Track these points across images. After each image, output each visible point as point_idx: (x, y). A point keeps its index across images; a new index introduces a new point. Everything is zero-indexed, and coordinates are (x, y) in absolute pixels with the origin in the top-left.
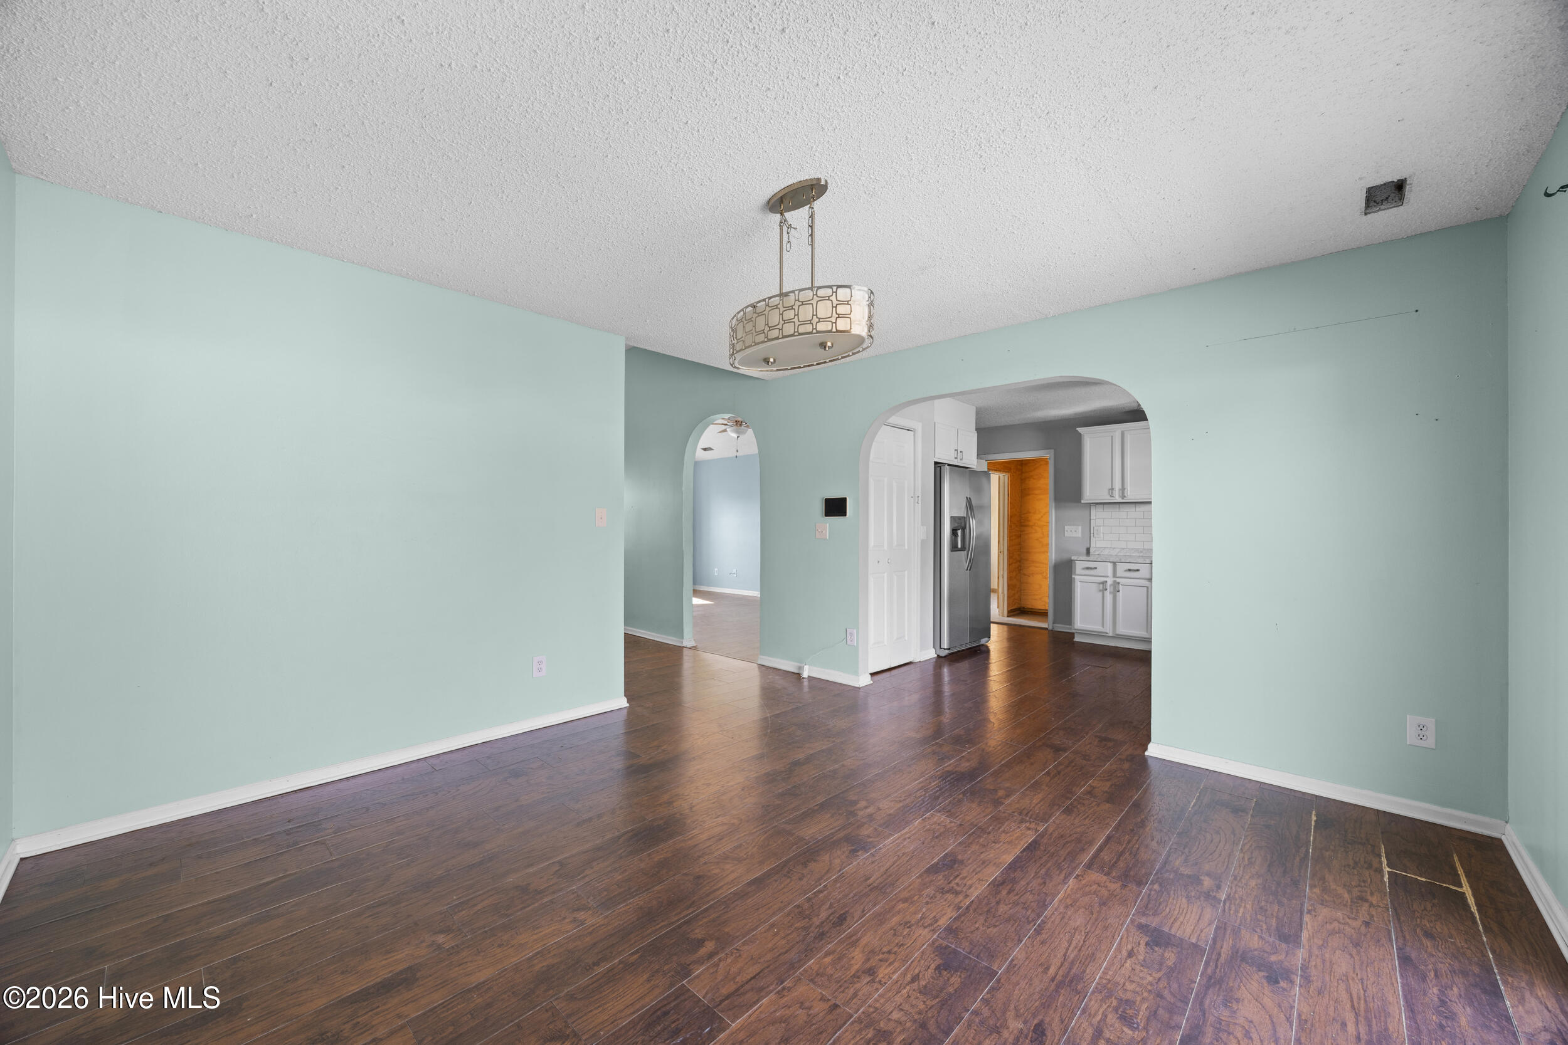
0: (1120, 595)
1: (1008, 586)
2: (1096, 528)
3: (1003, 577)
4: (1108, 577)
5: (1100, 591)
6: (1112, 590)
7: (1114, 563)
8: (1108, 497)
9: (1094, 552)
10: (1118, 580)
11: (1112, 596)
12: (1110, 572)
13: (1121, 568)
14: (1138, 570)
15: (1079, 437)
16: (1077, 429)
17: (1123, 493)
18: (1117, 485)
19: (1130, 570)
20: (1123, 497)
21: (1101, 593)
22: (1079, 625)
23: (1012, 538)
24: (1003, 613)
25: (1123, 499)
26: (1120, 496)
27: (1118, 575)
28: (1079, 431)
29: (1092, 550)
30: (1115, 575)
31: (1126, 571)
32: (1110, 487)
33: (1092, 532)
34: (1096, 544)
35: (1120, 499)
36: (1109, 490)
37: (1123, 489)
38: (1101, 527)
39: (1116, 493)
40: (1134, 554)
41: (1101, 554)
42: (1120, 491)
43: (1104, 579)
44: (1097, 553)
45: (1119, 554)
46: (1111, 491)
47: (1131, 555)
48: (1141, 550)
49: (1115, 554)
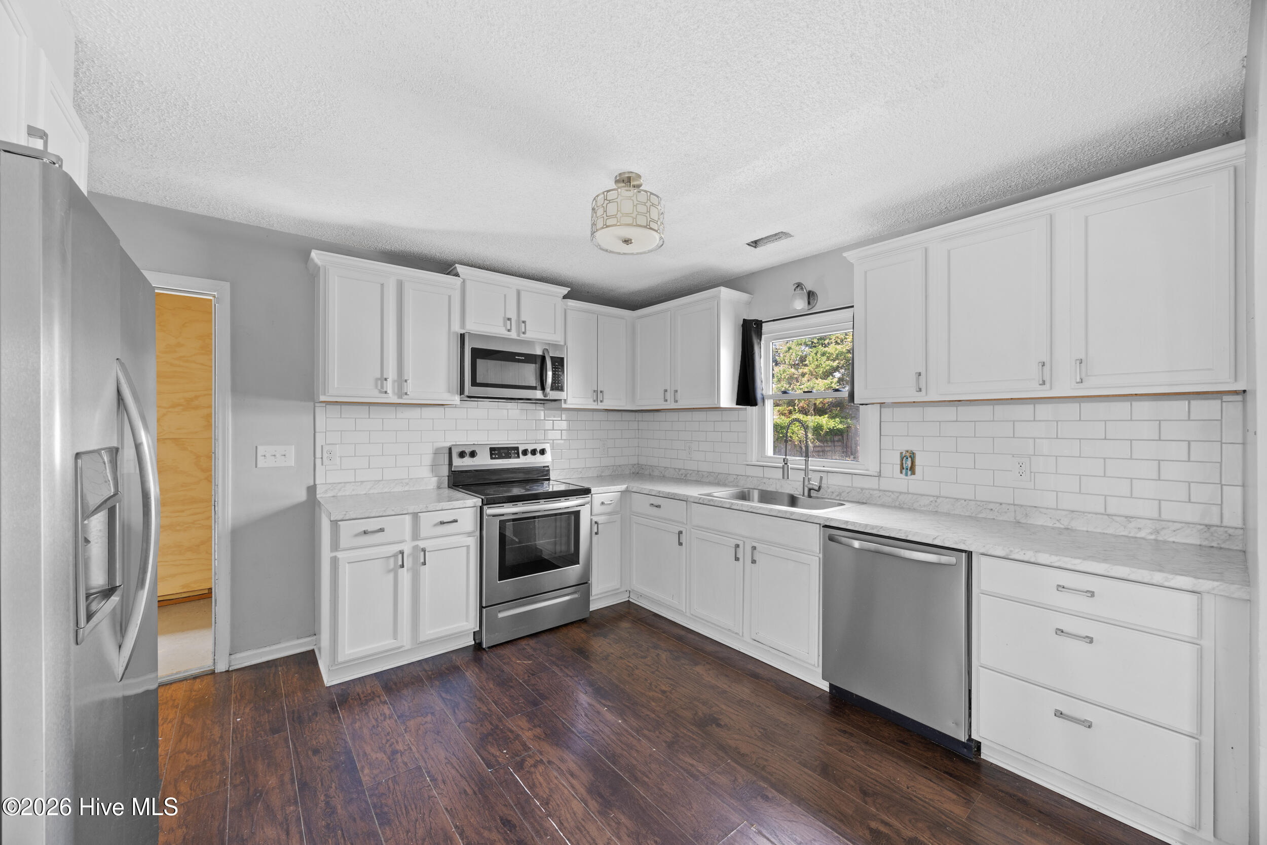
0: (428, 569)
2: (326, 448)
4: (404, 541)
5: (389, 571)
6: (412, 564)
7: (416, 514)
8: (376, 393)
10: (422, 544)
11: (413, 574)
12: (407, 533)
17: (401, 387)
18: (391, 373)
19: (442, 523)
20: (401, 393)
21: (391, 575)
25: (400, 397)
27: (422, 534)
29: (321, 492)
30: (416, 536)
31: (436, 525)
32: (379, 376)
33: (318, 455)
34: (325, 479)
35: (396, 397)
36: (377, 379)
37: (401, 380)
38: (338, 445)
39: (389, 386)
40: (396, 490)
41: (338, 495)
42: (396, 384)
43: (396, 548)
44: (330, 494)
45: (371, 491)
46: (379, 382)
47: (392, 491)
48: (407, 481)
49: (364, 492)
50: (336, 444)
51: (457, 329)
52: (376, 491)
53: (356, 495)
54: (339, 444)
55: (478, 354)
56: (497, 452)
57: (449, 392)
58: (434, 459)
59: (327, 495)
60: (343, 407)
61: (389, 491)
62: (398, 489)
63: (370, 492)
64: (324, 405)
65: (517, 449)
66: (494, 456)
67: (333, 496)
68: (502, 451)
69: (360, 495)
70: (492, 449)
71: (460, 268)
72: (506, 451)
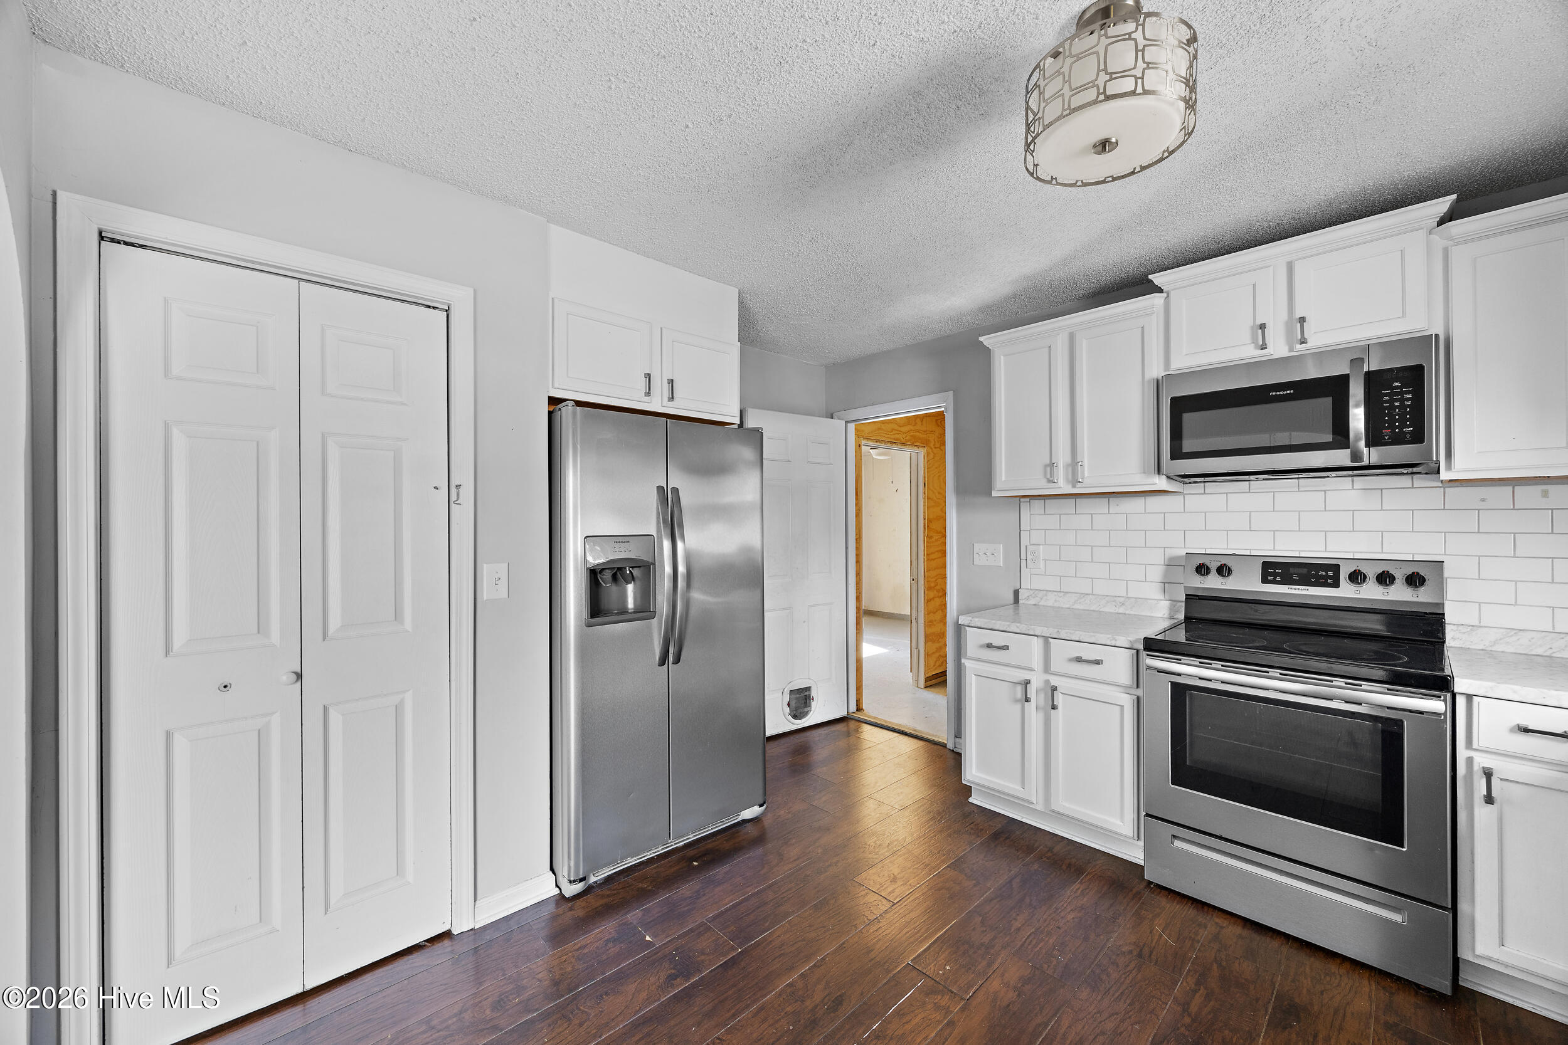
0: (1059, 716)
1: (926, 636)
2: (1030, 548)
3: (917, 622)
4: (1032, 670)
5: (1017, 701)
6: (1042, 703)
7: (1046, 639)
8: (1043, 483)
9: (1028, 598)
10: (1055, 681)
11: (1041, 715)
12: (1037, 661)
13: (1062, 651)
14: (1098, 662)
15: (987, 352)
16: (981, 339)
17: (1074, 472)
18: (1062, 458)
19: (1081, 660)
20: (1075, 482)
21: (1019, 706)
22: (974, 772)
23: (932, 556)
24: (917, 681)
25: (1074, 486)
26: (1067, 481)
27: (1054, 667)
28: (985, 343)
29: (1023, 595)
30: (1047, 668)
31: (1071, 660)
32: (1048, 462)
33: (1023, 557)
34: (1030, 583)
35: (1070, 486)
36: (1046, 466)
37: (1074, 464)
38: (1041, 546)
39: (1061, 475)
40: (1107, 609)
41: (1040, 604)
42: (1070, 469)
43: (1024, 675)
44: (1032, 602)
45: (1076, 606)
46: (1049, 469)
47: (1101, 610)
48: (1122, 600)
49: (1067, 606)
50: (1040, 545)
51: (1156, 371)
52: (1082, 607)
53: (1059, 607)
54: (1043, 545)
55: (1180, 405)
56: (1275, 571)
57: (1144, 473)
58: (1166, 574)
59: (1029, 602)
60: (1047, 501)
61: (1097, 609)
62: (1110, 609)
63: (1074, 607)
64: (1028, 500)
65: (1336, 568)
66: (1270, 578)
67: (1035, 605)
68: (1292, 570)
69: (1062, 608)
70: (1266, 566)
71: (1157, 279)
72: (1305, 571)
